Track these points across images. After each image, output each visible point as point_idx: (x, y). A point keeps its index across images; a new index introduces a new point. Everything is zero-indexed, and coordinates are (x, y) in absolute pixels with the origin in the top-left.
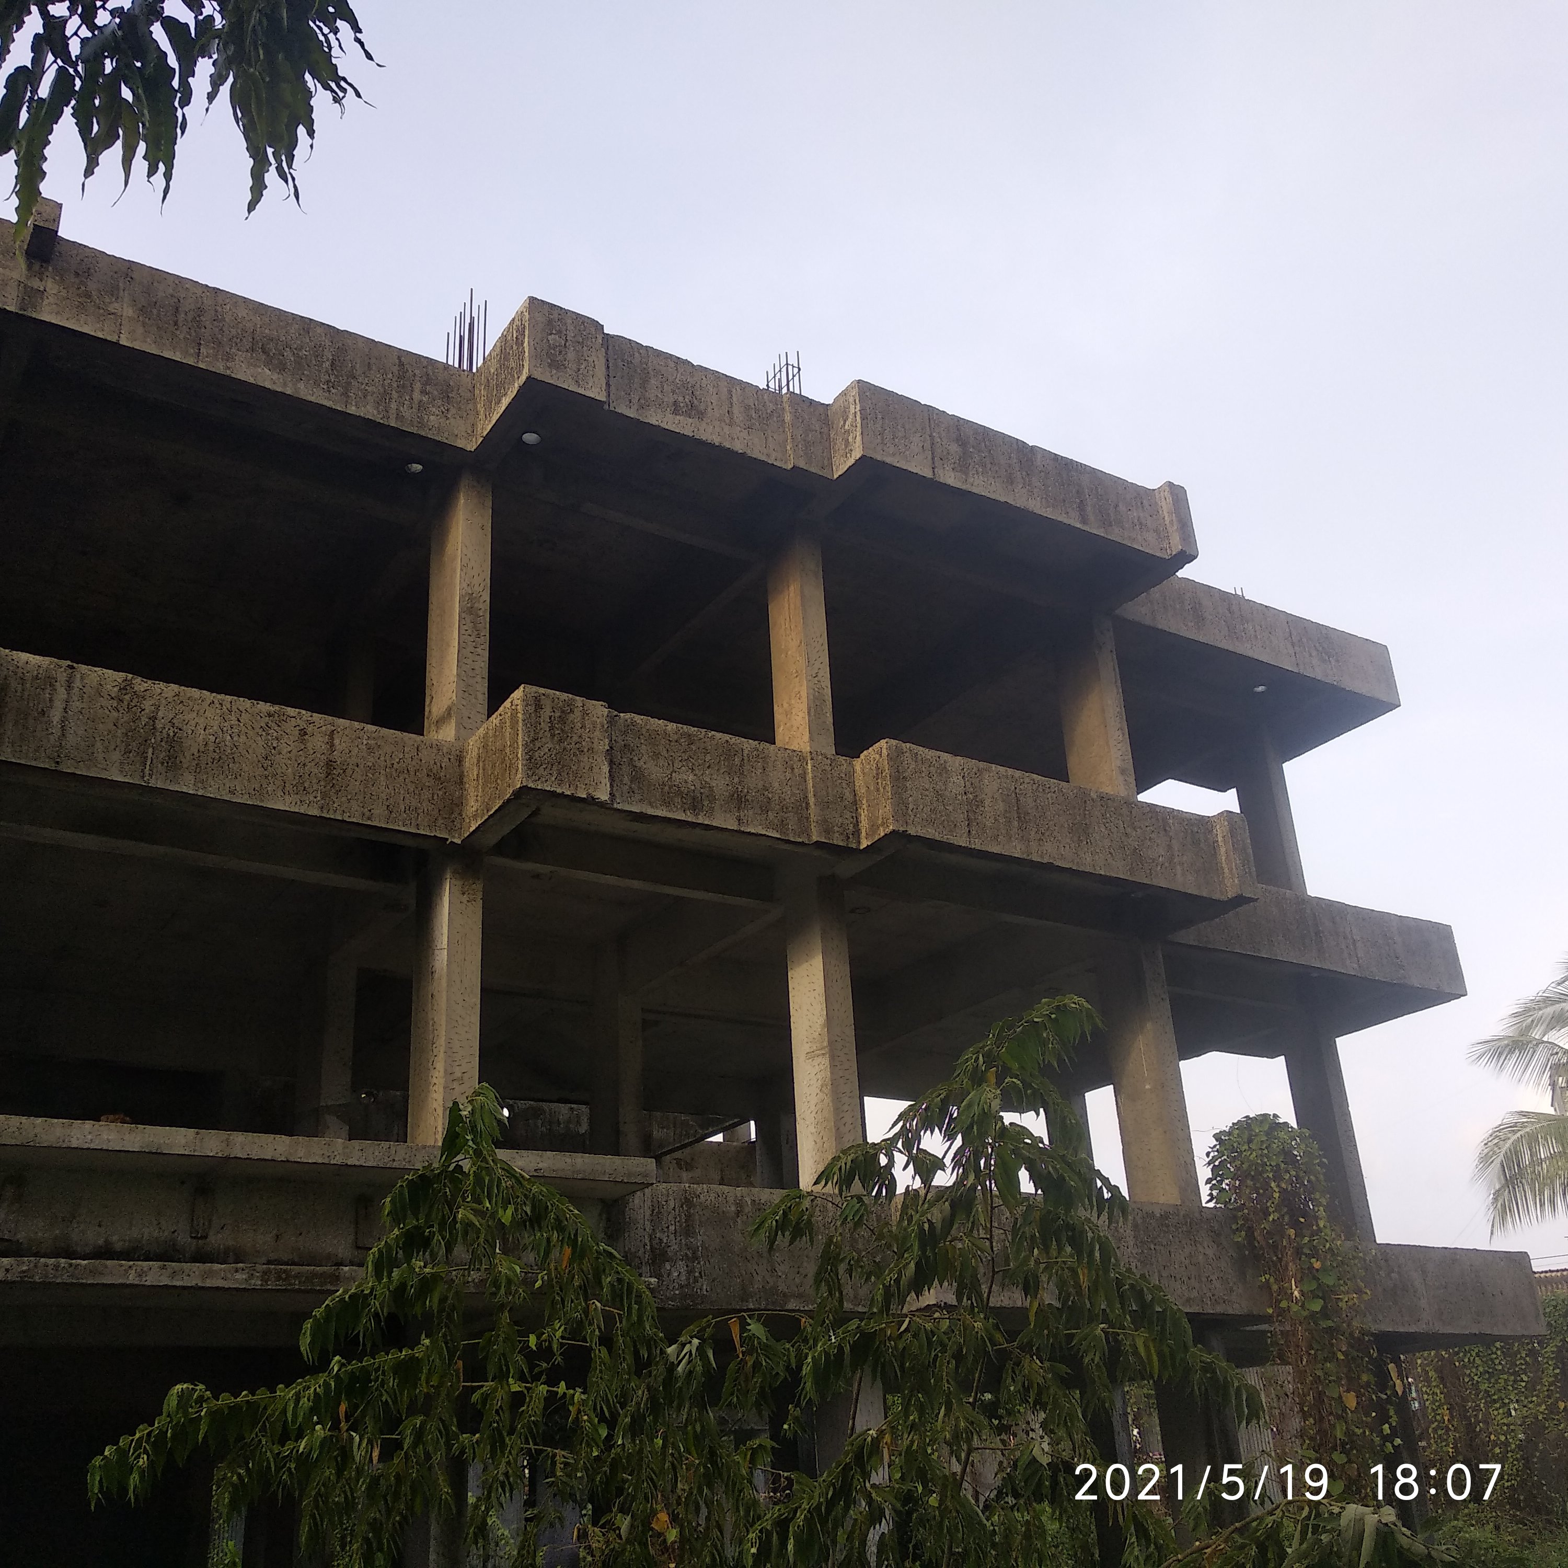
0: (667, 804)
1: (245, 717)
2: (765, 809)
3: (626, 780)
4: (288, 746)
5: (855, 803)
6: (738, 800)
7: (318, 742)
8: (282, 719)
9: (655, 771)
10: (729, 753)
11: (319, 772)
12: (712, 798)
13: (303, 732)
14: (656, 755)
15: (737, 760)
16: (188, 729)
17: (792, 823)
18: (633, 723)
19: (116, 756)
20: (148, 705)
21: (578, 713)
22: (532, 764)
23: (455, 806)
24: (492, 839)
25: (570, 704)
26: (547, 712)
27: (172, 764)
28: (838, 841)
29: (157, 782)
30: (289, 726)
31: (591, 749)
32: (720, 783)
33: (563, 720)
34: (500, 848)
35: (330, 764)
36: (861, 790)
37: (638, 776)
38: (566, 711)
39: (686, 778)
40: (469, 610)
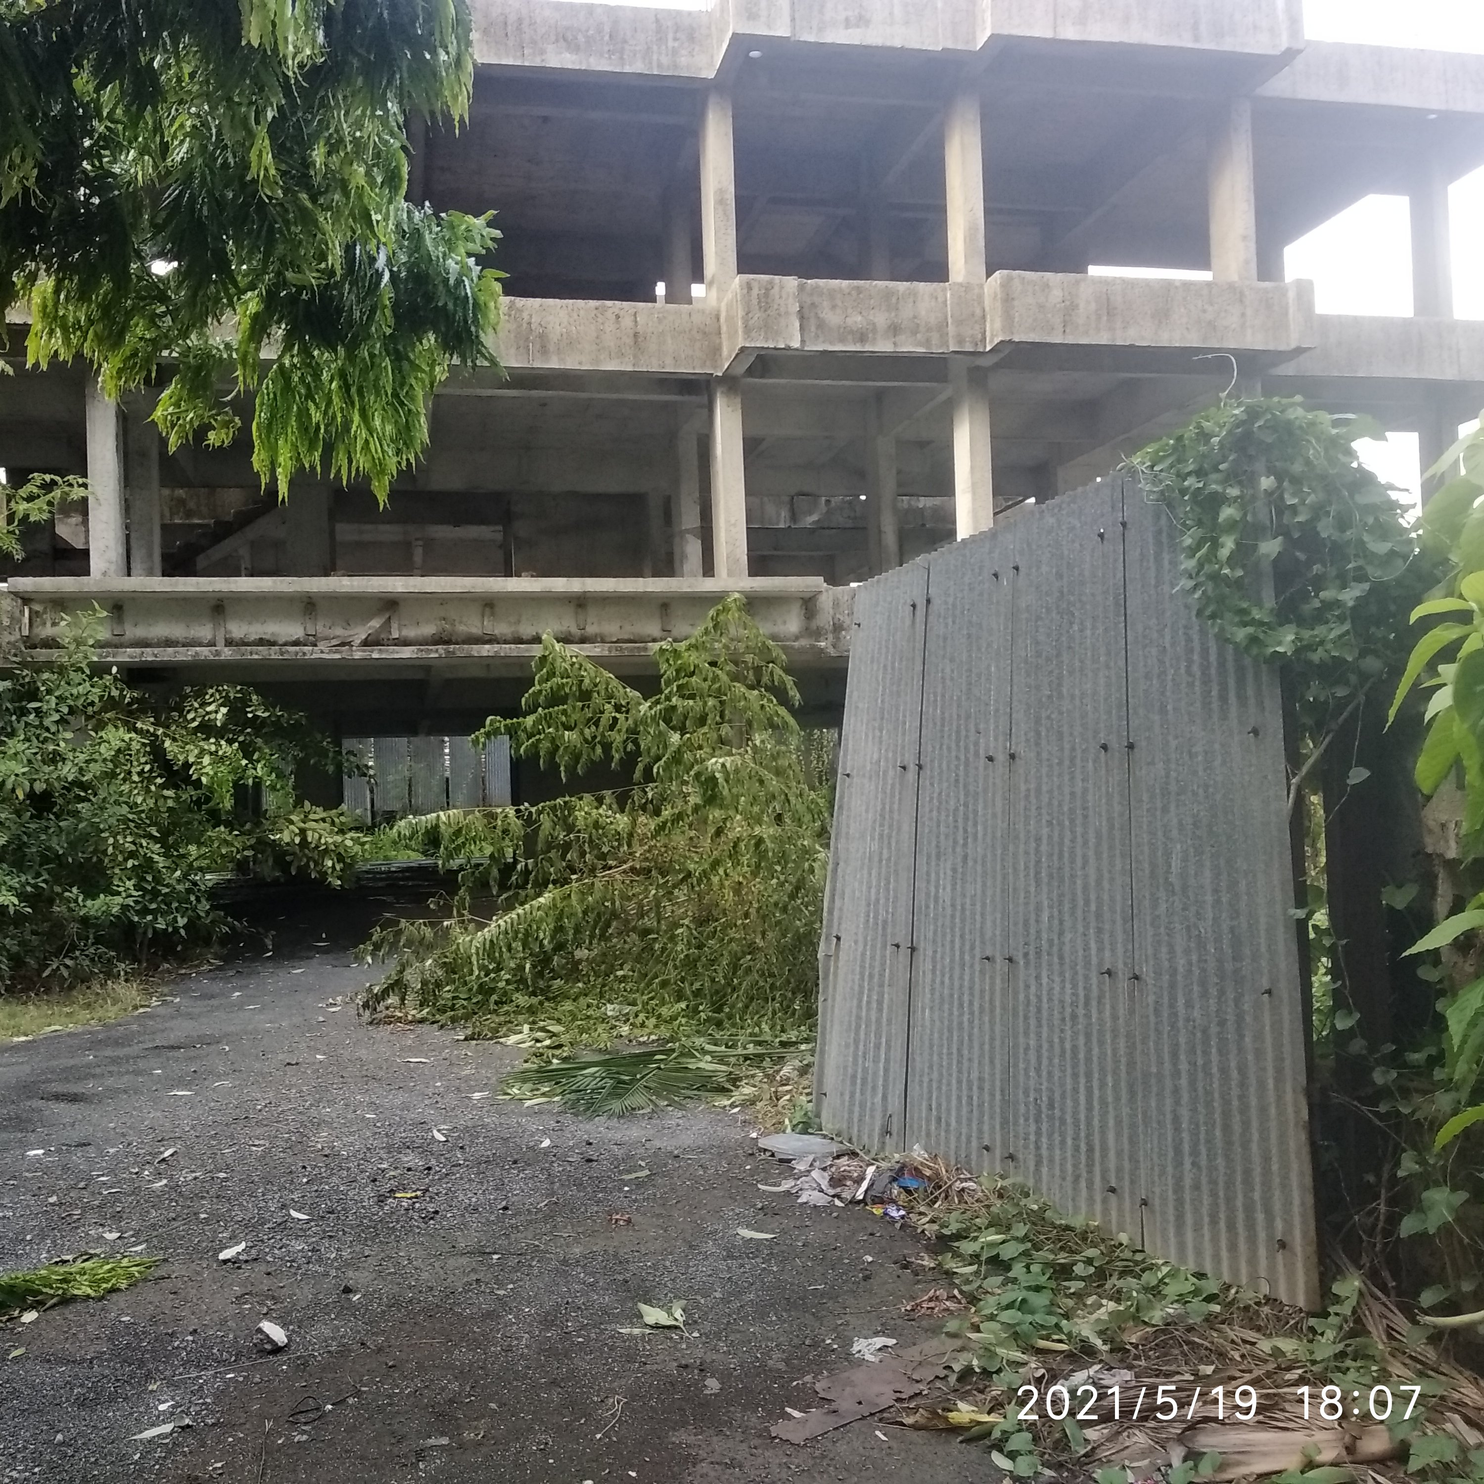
0: (842, 340)
1: (582, 313)
2: (914, 333)
3: (813, 329)
4: (610, 327)
5: (984, 317)
6: (894, 330)
7: (627, 322)
8: (605, 309)
9: (833, 318)
10: (888, 294)
11: (630, 341)
12: (874, 330)
13: (618, 317)
14: (834, 307)
15: (894, 300)
16: (550, 327)
17: (935, 337)
18: (817, 287)
19: (513, 351)
20: (525, 315)
21: (776, 289)
22: (747, 330)
23: (716, 350)
24: (741, 369)
25: (771, 282)
26: (755, 292)
27: (544, 351)
28: (969, 348)
29: (537, 364)
30: (609, 314)
31: (787, 313)
32: (881, 319)
33: (766, 295)
34: (750, 372)
35: (636, 335)
36: (987, 309)
37: (821, 325)
38: (768, 288)
39: (856, 320)
40: (721, 202)
